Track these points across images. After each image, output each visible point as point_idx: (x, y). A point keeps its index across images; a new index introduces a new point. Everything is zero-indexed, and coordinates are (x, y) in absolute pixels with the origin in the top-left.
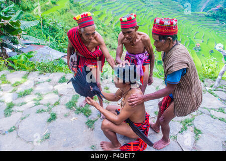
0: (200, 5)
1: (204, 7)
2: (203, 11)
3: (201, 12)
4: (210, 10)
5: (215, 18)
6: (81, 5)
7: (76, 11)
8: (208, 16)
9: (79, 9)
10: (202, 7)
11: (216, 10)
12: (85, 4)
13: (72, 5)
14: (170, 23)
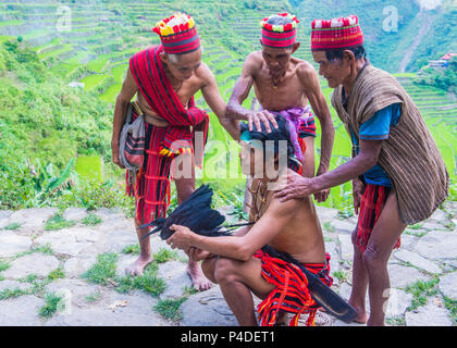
0: (396, 54)
1: (407, 60)
2: (407, 69)
3: (403, 74)
4: (424, 68)
5: (442, 87)
6: (43, 58)
7: (26, 74)
8: (423, 83)
9: (38, 69)
10: (401, 59)
11: (444, 65)
12: (54, 54)
13: (12, 57)
14: (341, 22)
